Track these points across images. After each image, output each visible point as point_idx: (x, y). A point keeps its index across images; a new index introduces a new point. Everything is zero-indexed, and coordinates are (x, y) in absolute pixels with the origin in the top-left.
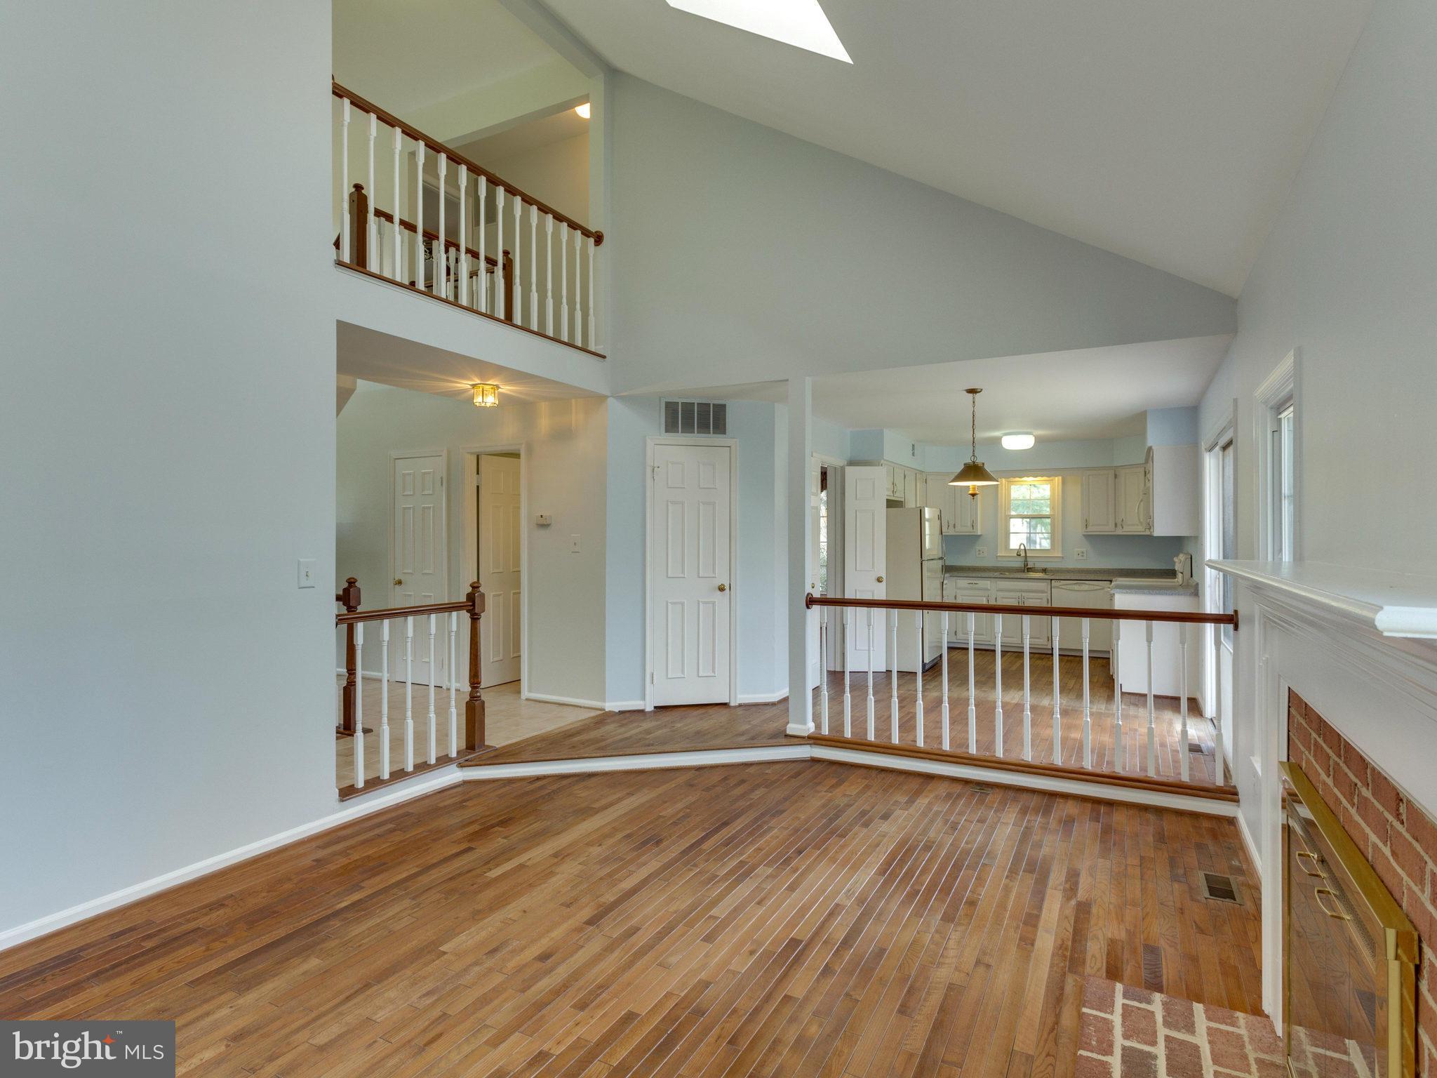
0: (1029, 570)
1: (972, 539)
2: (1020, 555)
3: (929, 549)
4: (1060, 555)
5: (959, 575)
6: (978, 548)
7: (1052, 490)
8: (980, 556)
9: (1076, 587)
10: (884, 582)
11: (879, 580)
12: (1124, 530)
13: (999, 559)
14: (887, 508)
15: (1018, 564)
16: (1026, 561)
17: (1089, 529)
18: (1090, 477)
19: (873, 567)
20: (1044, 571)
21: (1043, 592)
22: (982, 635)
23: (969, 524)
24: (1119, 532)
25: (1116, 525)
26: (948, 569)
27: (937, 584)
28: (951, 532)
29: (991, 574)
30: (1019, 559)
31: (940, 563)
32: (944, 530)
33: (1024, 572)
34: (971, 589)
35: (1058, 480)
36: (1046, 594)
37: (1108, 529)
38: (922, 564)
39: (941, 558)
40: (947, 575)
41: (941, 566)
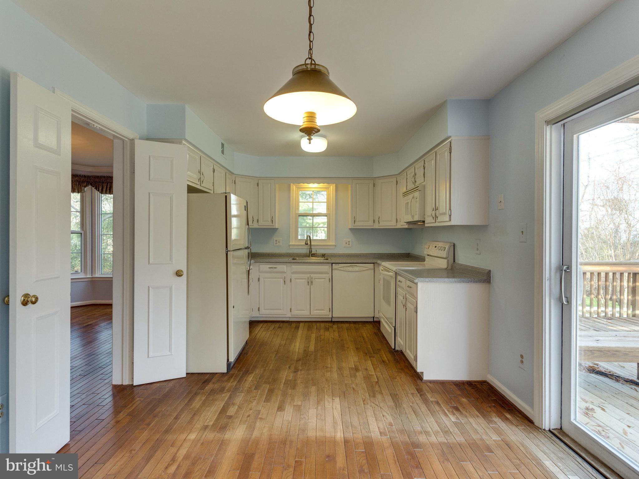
0: (313, 255)
1: (272, 231)
2: (307, 244)
3: (235, 240)
4: (334, 244)
5: (262, 260)
6: (275, 239)
7: (328, 195)
8: (277, 245)
9: (350, 269)
10: (184, 277)
11: (179, 274)
12: (380, 225)
13: (291, 247)
14: (188, 192)
15: (305, 251)
16: (311, 248)
17: (357, 224)
18: (357, 185)
19: (171, 259)
20: (323, 255)
21: (326, 273)
22: (281, 310)
23: (270, 220)
24: (376, 226)
25: (374, 221)
26: (254, 256)
27: (244, 269)
28: (255, 225)
29: (286, 260)
30: (306, 247)
31: (247, 251)
32: (250, 223)
33: (309, 256)
34: (271, 272)
35: (332, 187)
36: (327, 275)
37: (369, 224)
38: (227, 254)
39: (247, 248)
40: (252, 261)
41: (247, 253)
